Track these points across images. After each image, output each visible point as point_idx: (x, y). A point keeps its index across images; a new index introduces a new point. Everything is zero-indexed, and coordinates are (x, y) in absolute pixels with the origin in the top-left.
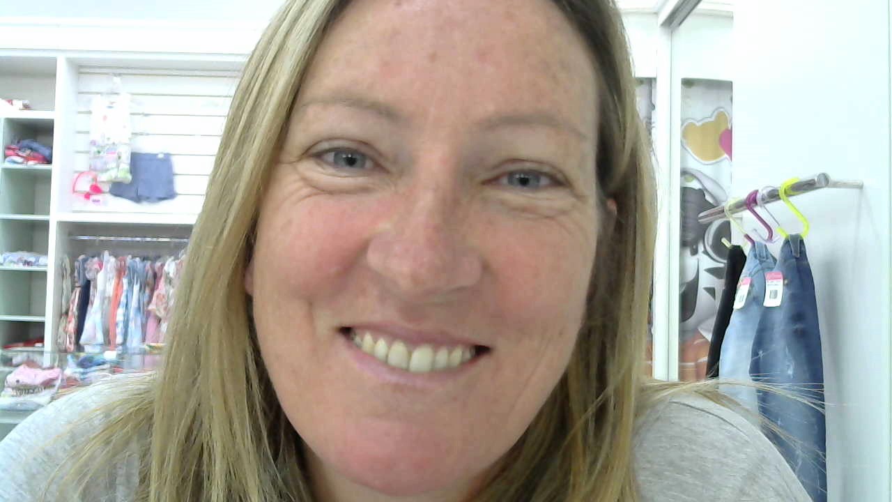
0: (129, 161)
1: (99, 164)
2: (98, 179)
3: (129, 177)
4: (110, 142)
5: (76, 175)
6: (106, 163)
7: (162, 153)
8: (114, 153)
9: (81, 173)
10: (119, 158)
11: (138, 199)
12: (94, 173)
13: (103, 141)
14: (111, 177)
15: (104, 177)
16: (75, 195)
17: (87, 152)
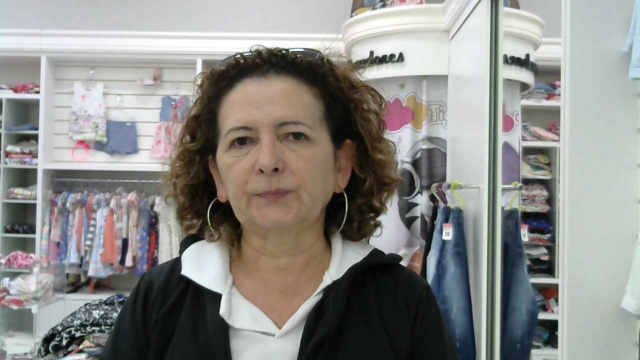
1: (76, 128)
4: (87, 114)
11: (112, 153)
13: (81, 113)
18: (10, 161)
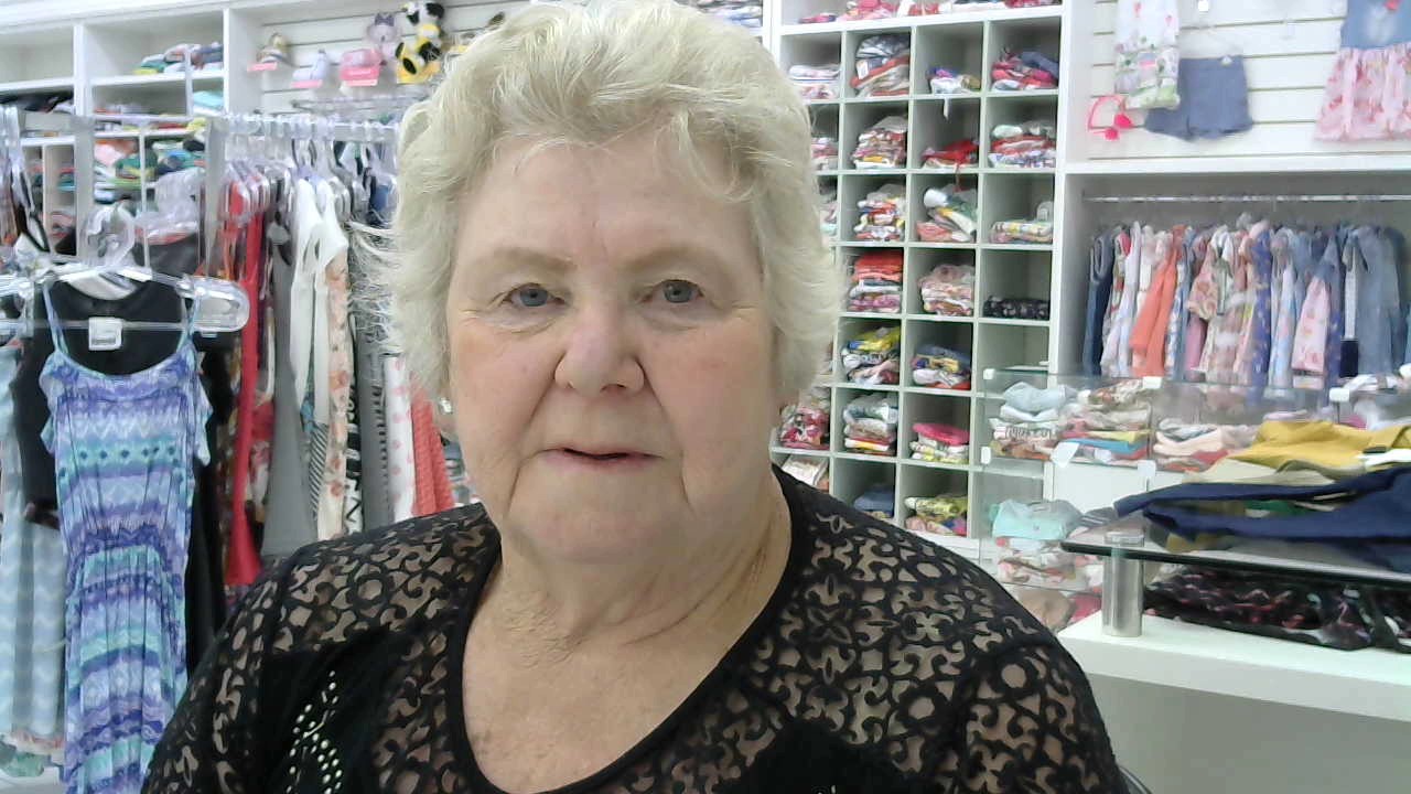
0: (1175, 74)
1: (1128, 82)
2: (1127, 107)
3: (1178, 99)
4: (1148, 44)
5: (1095, 100)
6: (1139, 80)
7: (1229, 56)
8: (1153, 62)
9: (1101, 98)
10: (1161, 69)
11: (1189, 134)
12: (1120, 97)
13: (1135, 45)
14: (1147, 99)
15: (1136, 102)
16: (1092, 131)
17: (1111, 64)
18: (998, 159)
